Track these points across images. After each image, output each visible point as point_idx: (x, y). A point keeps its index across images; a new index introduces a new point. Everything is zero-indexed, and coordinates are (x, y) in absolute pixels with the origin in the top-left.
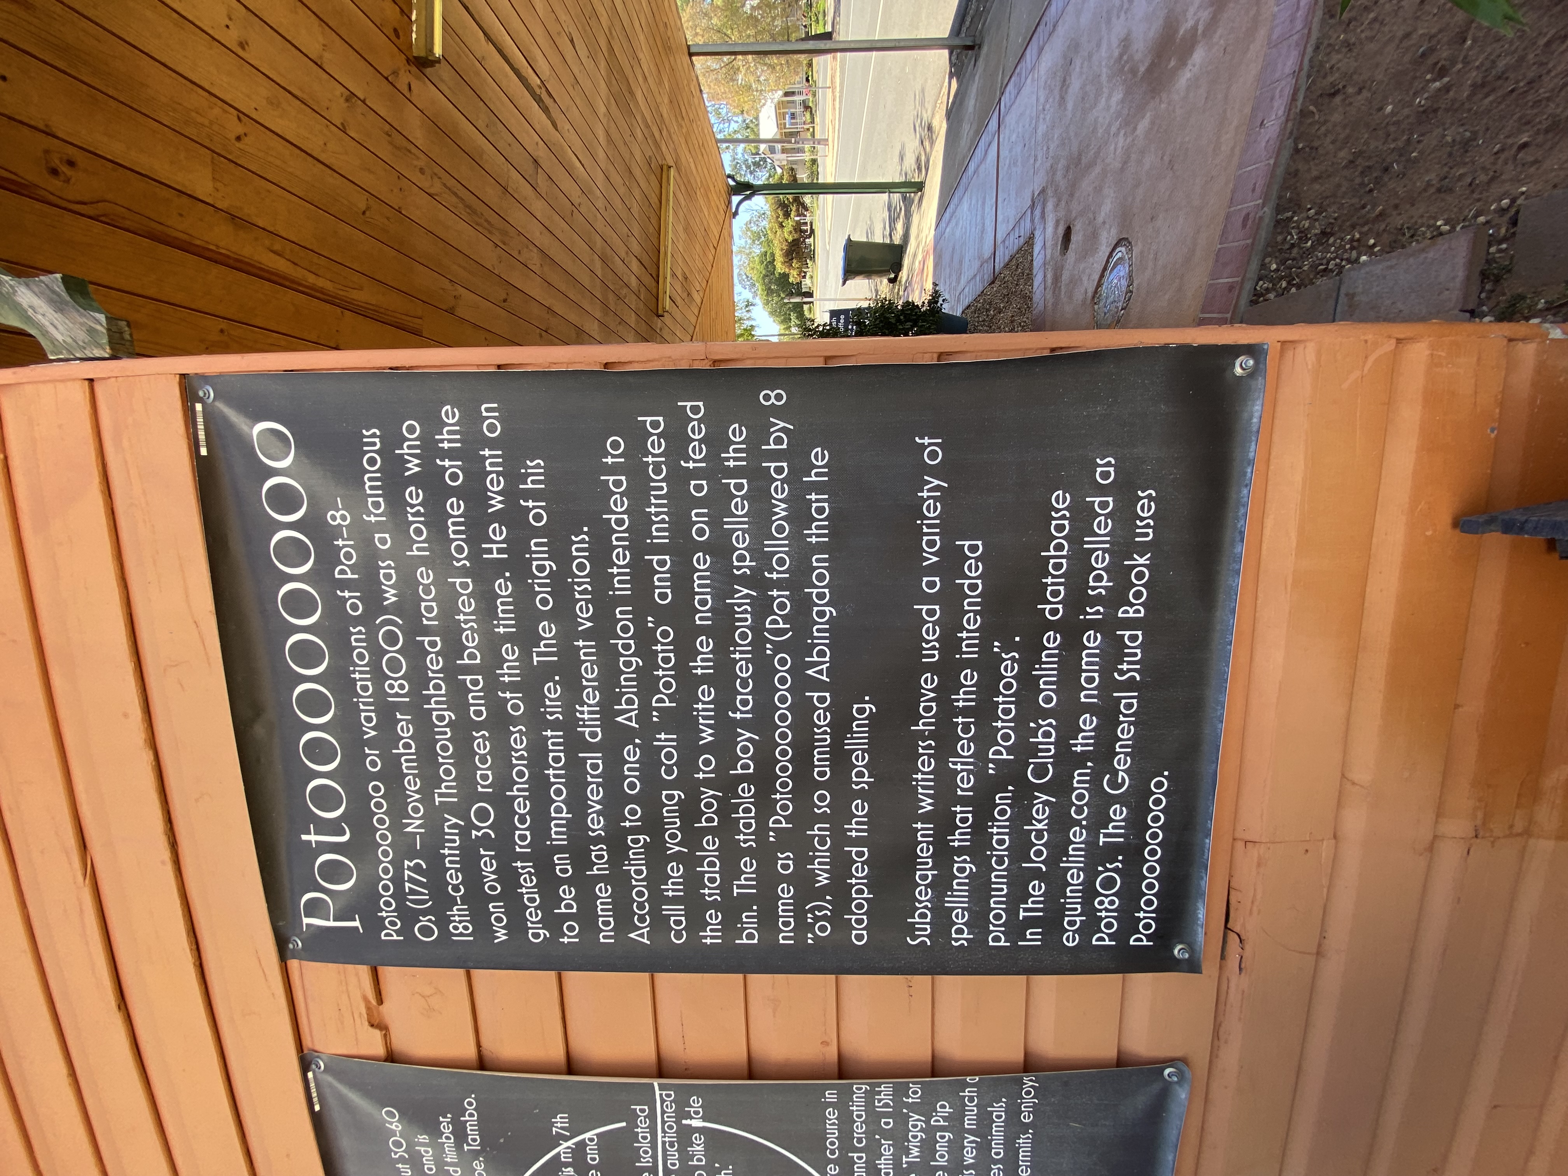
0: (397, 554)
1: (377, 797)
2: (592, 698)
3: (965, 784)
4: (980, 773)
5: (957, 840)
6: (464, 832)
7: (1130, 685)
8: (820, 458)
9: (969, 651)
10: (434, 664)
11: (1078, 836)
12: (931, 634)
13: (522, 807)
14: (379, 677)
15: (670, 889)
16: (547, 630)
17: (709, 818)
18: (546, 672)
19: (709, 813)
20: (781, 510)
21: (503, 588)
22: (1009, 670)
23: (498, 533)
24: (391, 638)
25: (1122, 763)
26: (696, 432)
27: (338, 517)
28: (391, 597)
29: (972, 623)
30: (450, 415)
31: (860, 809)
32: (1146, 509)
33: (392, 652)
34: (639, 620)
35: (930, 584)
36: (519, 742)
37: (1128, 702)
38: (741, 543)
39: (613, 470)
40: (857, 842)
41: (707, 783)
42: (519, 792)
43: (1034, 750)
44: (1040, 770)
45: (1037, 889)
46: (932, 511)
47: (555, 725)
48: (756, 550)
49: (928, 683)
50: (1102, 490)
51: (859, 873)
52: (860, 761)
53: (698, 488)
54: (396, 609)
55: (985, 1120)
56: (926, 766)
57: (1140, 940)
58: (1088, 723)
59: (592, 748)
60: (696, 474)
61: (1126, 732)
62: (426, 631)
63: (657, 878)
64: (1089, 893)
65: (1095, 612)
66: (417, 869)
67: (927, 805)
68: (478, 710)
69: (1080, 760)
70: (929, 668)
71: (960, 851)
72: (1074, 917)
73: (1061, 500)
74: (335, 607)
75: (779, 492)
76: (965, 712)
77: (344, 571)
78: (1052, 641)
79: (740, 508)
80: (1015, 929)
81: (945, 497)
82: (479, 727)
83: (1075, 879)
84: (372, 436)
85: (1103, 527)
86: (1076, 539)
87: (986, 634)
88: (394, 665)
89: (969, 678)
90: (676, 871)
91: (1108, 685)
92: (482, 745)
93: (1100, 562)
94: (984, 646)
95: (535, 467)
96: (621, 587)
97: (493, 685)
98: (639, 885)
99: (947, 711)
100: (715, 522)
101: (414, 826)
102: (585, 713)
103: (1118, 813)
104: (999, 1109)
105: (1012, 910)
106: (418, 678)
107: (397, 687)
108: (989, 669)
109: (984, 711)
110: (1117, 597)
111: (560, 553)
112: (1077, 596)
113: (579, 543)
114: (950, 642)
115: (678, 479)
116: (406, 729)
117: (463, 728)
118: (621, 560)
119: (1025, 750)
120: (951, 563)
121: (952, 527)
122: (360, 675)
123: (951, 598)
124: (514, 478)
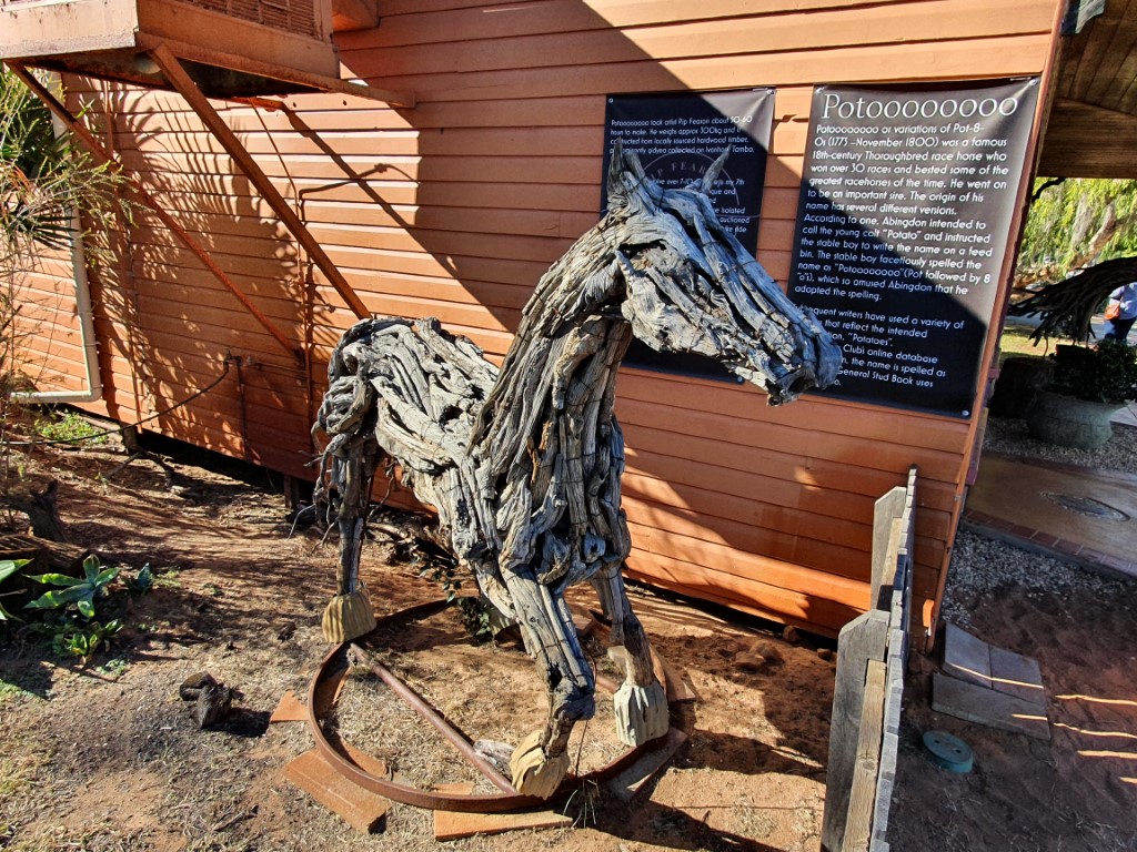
0: (960, 147)
1: (872, 130)
2: (896, 210)
3: (846, 326)
4: (850, 330)
6: (855, 161)
7: (871, 375)
8: (964, 291)
9: (891, 331)
10: (918, 157)
12: (899, 320)
13: (861, 182)
14: (917, 136)
15: (823, 229)
16: (922, 197)
17: (846, 245)
18: (908, 196)
19: (849, 245)
20: (949, 277)
21: (940, 184)
22: (881, 342)
23: (960, 185)
24: (930, 142)
25: (846, 372)
26: (982, 253)
27: (977, 127)
28: (945, 144)
29: (900, 332)
30: (1005, 171)
31: (843, 293)
32: (926, 384)
33: (924, 142)
34: (920, 228)
35: (915, 321)
36: (883, 183)
37: (866, 375)
38: (941, 264)
39: (974, 225)
40: (832, 292)
41: (860, 245)
42: (867, 181)
43: (855, 347)
44: (848, 348)
46: (939, 324)
47: (888, 196)
48: (938, 268)
49: (882, 318)
50: (935, 372)
51: (821, 291)
52: (859, 295)
53: (962, 252)
54: (940, 145)
56: (854, 315)
58: (861, 363)
59: (878, 207)
60: (967, 251)
61: (856, 373)
62: (930, 155)
63: (828, 225)
65: (896, 368)
66: (844, 142)
67: (841, 314)
68: (898, 170)
69: (849, 360)
70: (887, 319)
73: (934, 360)
74: (945, 122)
75: (956, 277)
76: (870, 328)
77: (957, 127)
78: (889, 355)
79: (953, 264)
81: (943, 328)
82: (892, 170)
84: (1003, 143)
85: (923, 371)
86: (921, 364)
87: (895, 337)
88: (920, 142)
89: (881, 330)
90: (830, 231)
91: (872, 369)
92: (885, 170)
93: (912, 370)
94: (892, 335)
95: (981, 199)
96: (933, 224)
98: (826, 219)
99: (871, 323)
100: (949, 256)
101: (860, 142)
102: (891, 206)
106: (914, 150)
107: (912, 142)
108: (884, 336)
109: (869, 334)
110: (900, 374)
111: (949, 204)
112: (902, 363)
113: (951, 211)
114: (895, 325)
115: (967, 246)
116: (896, 144)
117: (893, 164)
118: (943, 224)
119: (855, 344)
120: (920, 328)
121: (932, 329)
122: (918, 129)
123: (909, 327)
124: (977, 191)
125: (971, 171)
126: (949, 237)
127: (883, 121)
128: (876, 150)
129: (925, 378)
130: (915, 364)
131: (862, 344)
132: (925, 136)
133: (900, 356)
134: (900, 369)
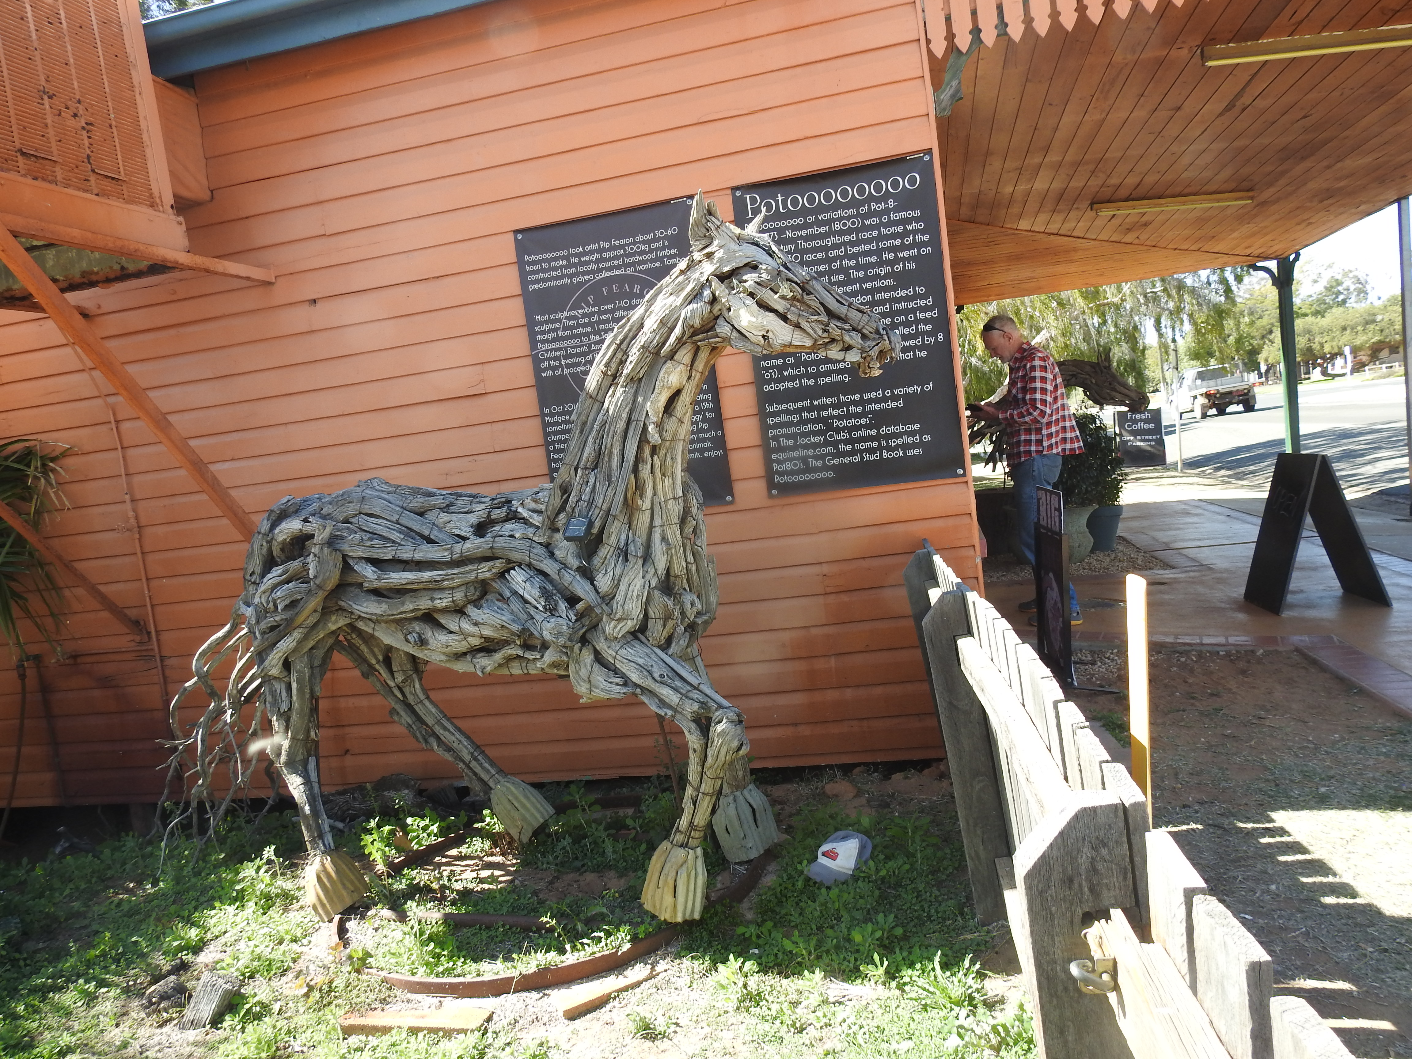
0: (881, 224)
1: (798, 221)
3: (825, 414)
4: (828, 418)
5: (805, 414)
7: (862, 458)
8: (924, 354)
9: (868, 408)
10: (847, 238)
11: (810, 452)
12: (873, 395)
14: (840, 219)
16: (861, 274)
18: (847, 275)
20: (907, 344)
21: (874, 259)
22: (863, 421)
23: (891, 256)
24: (853, 223)
25: (836, 461)
26: (928, 315)
27: (891, 203)
28: (867, 222)
29: (877, 407)
30: (926, 238)
31: (812, 382)
32: (916, 452)
33: (849, 224)
35: (888, 393)
36: (823, 268)
37: (857, 459)
39: (914, 290)
40: (800, 383)
43: (838, 433)
44: (831, 436)
45: (791, 442)
46: (910, 390)
49: (857, 397)
50: (921, 438)
51: (790, 385)
52: (828, 380)
53: (911, 317)
54: (863, 224)
55: (704, 440)
56: (829, 401)
57: (777, 479)
58: (849, 448)
60: (915, 316)
61: (846, 460)
62: (857, 235)
64: (790, 460)
65: (884, 443)
67: (816, 403)
68: (832, 253)
69: (836, 448)
70: (862, 396)
71: (801, 416)
72: (781, 456)
73: (917, 427)
74: (862, 203)
75: (912, 343)
76: (848, 410)
77: (874, 206)
78: (873, 432)
79: (906, 331)
80: (776, 438)
81: (915, 393)
82: (827, 254)
83: (796, 454)
84: (918, 213)
85: (910, 440)
86: (906, 433)
87: (873, 412)
88: (845, 225)
89: (859, 409)
91: (861, 451)
92: (820, 255)
93: (899, 441)
94: (870, 412)
95: (913, 266)
96: (878, 296)
97: (841, 258)
99: (848, 404)
100: (901, 324)
101: (789, 234)
103: (819, 463)
104: (708, 444)
105: (782, 436)
106: (841, 233)
107: (837, 226)
108: (863, 414)
109: (849, 416)
110: (889, 449)
111: (887, 276)
112: (888, 437)
113: (890, 282)
114: (870, 401)
115: (913, 311)
116: (823, 230)
117: (825, 249)
118: (887, 295)
119: (838, 430)
120: (895, 398)
121: (906, 396)
122: (839, 213)
123: (884, 399)
124: (909, 259)
125: (898, 242)
126: (895, 307)
127: (804, 212)
128: (806, 239)
129: (913, 446)
130: (898, 435)
131: (843, 429)
132: (848, 218)
133: (884, 431)
134: (888, 443)
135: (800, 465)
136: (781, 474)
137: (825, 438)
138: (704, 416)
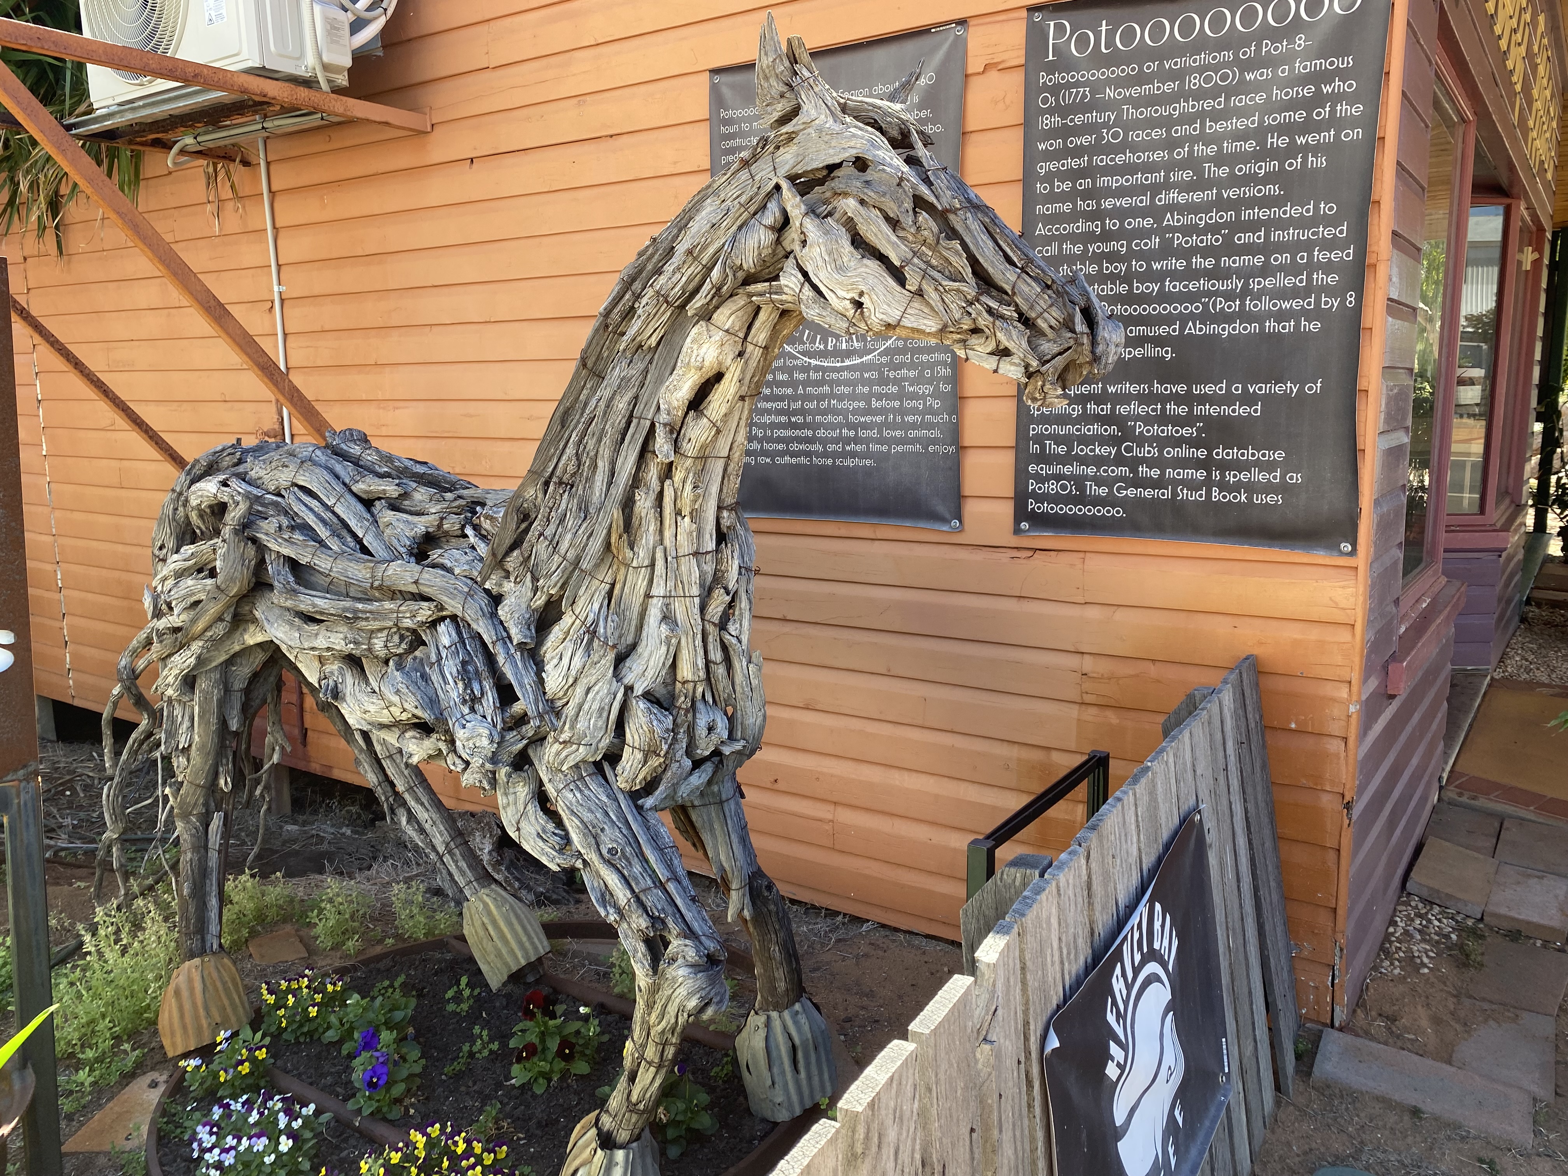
0: (1275, 81)
1: (1128, 70)
2: (1181, 198)
3: (1122, 410)
4: (1128, 417)
5: (1091, 407)
6: (1105, 125)
7: (1175, 494)
8: (1314, 326)
9: (1197, 410)
10: (1207, 105)
11: (1091, 471)
12: (1209, 389)
13: (1119, 159)
14: (1201, 70)
15: (1067, 247)
16: (1223, 172)
17: (1108, 268)
18: (1199, 172)
19: (1111, 268)
20: (1286, 305)
21: (1249, 146)
22: (1186, 432)
23: (1282, 142)
24: (1224, 77)
25: (1131, 492)
26: (1335, 256)
27: (1300, 42)
28: (1249, 77)
29: (1213, 411)
30: (1357, 110)
32: (1270, 499)
33: (1216, 78)
34: (1226, 225)
35: (1237, 389)
36: (1158, 156)
37: (1165, 494)
38: (1268, 283)
39: (1316, 208)
41: (1129, 266)
42: (1129, 157)
43: (1140, 445)
44: (1129, 449)
45: (1062, 450)
46: (1277, 389)
47: (1167, 177)
48: (1263, 292)
49: (1181, 389)
50: (1283, 476)
52: (1138, 352)
53: (1302, 258)
54: (1242, 80)
55: (930, 426)
56: (1133, 389)
57: (1032, 504)
58: (1155, 473)
59: (1153, 198)
60: (1311, 256)
61: (1148, 493)
62: (1227, 99)
63: (1074, 238)
64: (1058, 477)
65: (1216, 475)
66: (1084, 96)
67: (1111, 389)
68: (1179, 131)
69: (1134, 470)
70: (1190, 389)
71: (1084, 409)
72: (1045, 470)
73: (1279, 455)
74: (1244, 41)
75: (1295, 304)
76: (1164, 409)
77: (1267, 47)
78: (1201, 454)
79: (1288, 282)
80: (1039, 439)
81: (1286, 396)
82: (1168, 132)
83: (1067, 470)
84: (1349, 61)
85: (1261, 477)
86: (1257, 463)
87: (1207, 419)
88: (1208, 79)
89: (1182, 410)
90: (1078, 249)
91: (1175, 483)
92: (1157, 134)
93: (1243, 476)
94: (1200, 418)
95: (1321, 162)
96: (1246, 214)
97: (1193, 140)
98: (1070, 228)
99: (1164, 399)
100: (1281, 268)
101: (1110, 93)
102: (1173, 195)
103: (1103, 491)
104: (935, 434)
105: (1049, 437)
106: (1199, 95)
107: (1195, 82)
108: (1188, 421)
109: (1163, 419)
110: (1224, 486)
111: (1268, 179)
112: (1225, 466)
113: (1273, 189)
114: (1203, 399)
115: (1308, 246)
116: (1169, 87)
117: (1168, 123)
118: (1262, 214)
119: (1141, 441)
120: (1248, 399)
121: (1268, 399)
122: (1203, 58)
123: (1228, 399)
124: (1316, 150)
125: (1299, 116)
126: (1277, 235)
127: (1143, 54)
128: (1137, 103)
129: (1268, 488)
130: (1240, 466)
131: (1151, 440)
132: (1216, 69)
133: (1220, 453)
134: (1223, 476)
135: (1071, 488)
136: (1041, 498)
137: (1119, 450)
138: (937, 387)
